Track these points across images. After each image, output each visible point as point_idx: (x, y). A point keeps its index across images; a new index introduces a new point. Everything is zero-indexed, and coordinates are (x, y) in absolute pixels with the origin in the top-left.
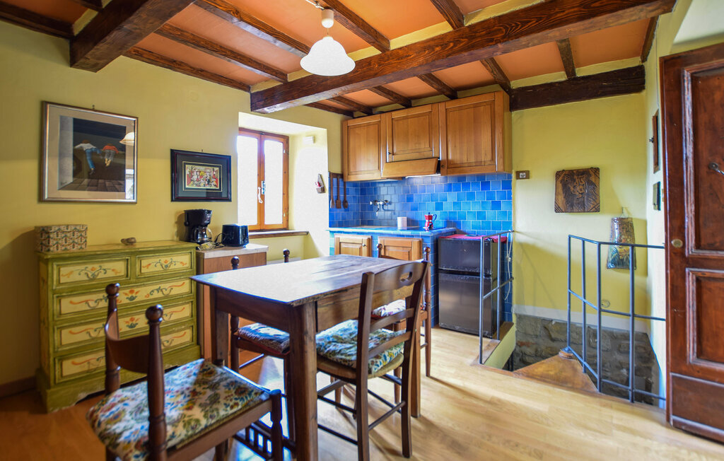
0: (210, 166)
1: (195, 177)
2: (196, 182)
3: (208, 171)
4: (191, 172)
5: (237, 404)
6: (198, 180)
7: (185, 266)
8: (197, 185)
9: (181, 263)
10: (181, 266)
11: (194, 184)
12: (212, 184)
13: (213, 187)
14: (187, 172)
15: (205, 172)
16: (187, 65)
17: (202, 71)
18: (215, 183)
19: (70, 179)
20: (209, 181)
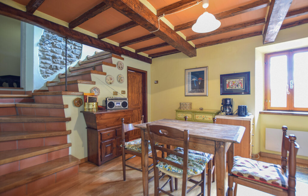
0: (238, 78)
1: (231, 85)
2: (231, 87)
3: (237, 81)
4: (229, 83)
5: (137, 149)
6: (232, 86)
7: (211, 120)
8: (231, 88)
9: (209, 118)
10: (209, 119)
11: (230, 87)
12: (239, 86)
13: (240, 88)
14: (227, 83)
15: (236, 82)
16: (224, 39)
17: (231, 38)
18: (241, 86)
19: (191, 90)
20: (237, 85)
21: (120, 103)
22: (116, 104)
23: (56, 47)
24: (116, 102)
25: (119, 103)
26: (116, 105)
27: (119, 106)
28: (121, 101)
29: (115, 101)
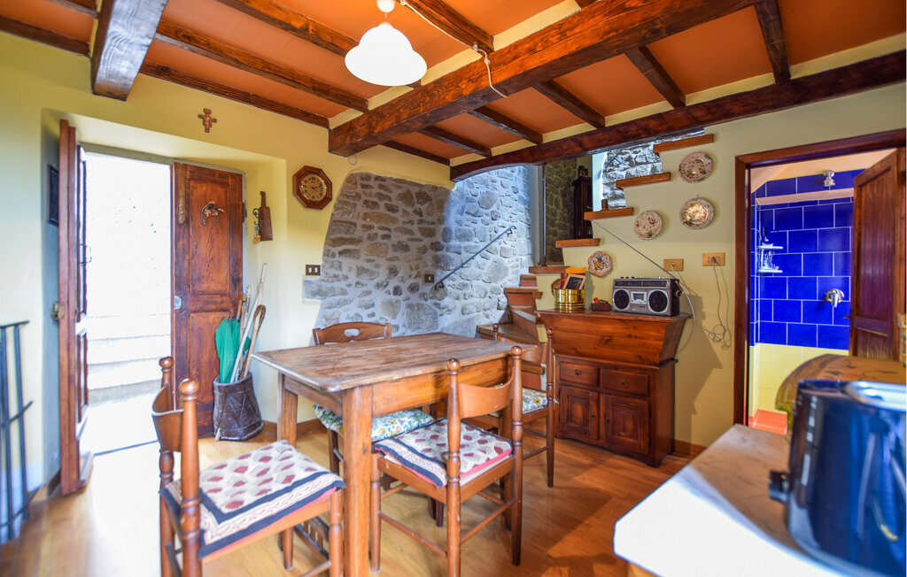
21: (643, 295)
22: (632, 298)
23: (638, 164)
24: (632, 292)
25: (641, 297)
26: (632, 300)
27: (641, 306)
28: (646, 290)
29: (632, 290)
